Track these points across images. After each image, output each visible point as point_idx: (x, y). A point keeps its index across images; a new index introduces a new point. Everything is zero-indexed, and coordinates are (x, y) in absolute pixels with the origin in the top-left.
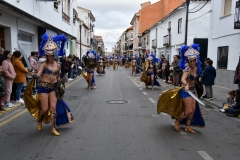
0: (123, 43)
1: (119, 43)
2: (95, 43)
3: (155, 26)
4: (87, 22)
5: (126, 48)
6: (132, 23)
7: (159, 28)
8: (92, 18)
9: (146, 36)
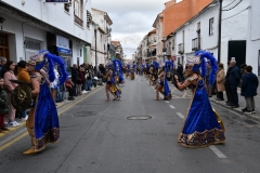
0: (145, 49)
1: (140, 48)
2: (113, 49)
3: (182, 28)
4: (103, 26)
5: (149, 54)
6: (154, 26)
7: (186, 30)
8: (109, 21)
9: (171, 40)
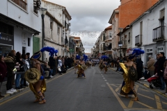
0: (102, 43)
1: (97, 44)
3: (139, 19)
5: (105, 48)
6: (110, 22)
8: (68, 16)
9: (127, 33)
